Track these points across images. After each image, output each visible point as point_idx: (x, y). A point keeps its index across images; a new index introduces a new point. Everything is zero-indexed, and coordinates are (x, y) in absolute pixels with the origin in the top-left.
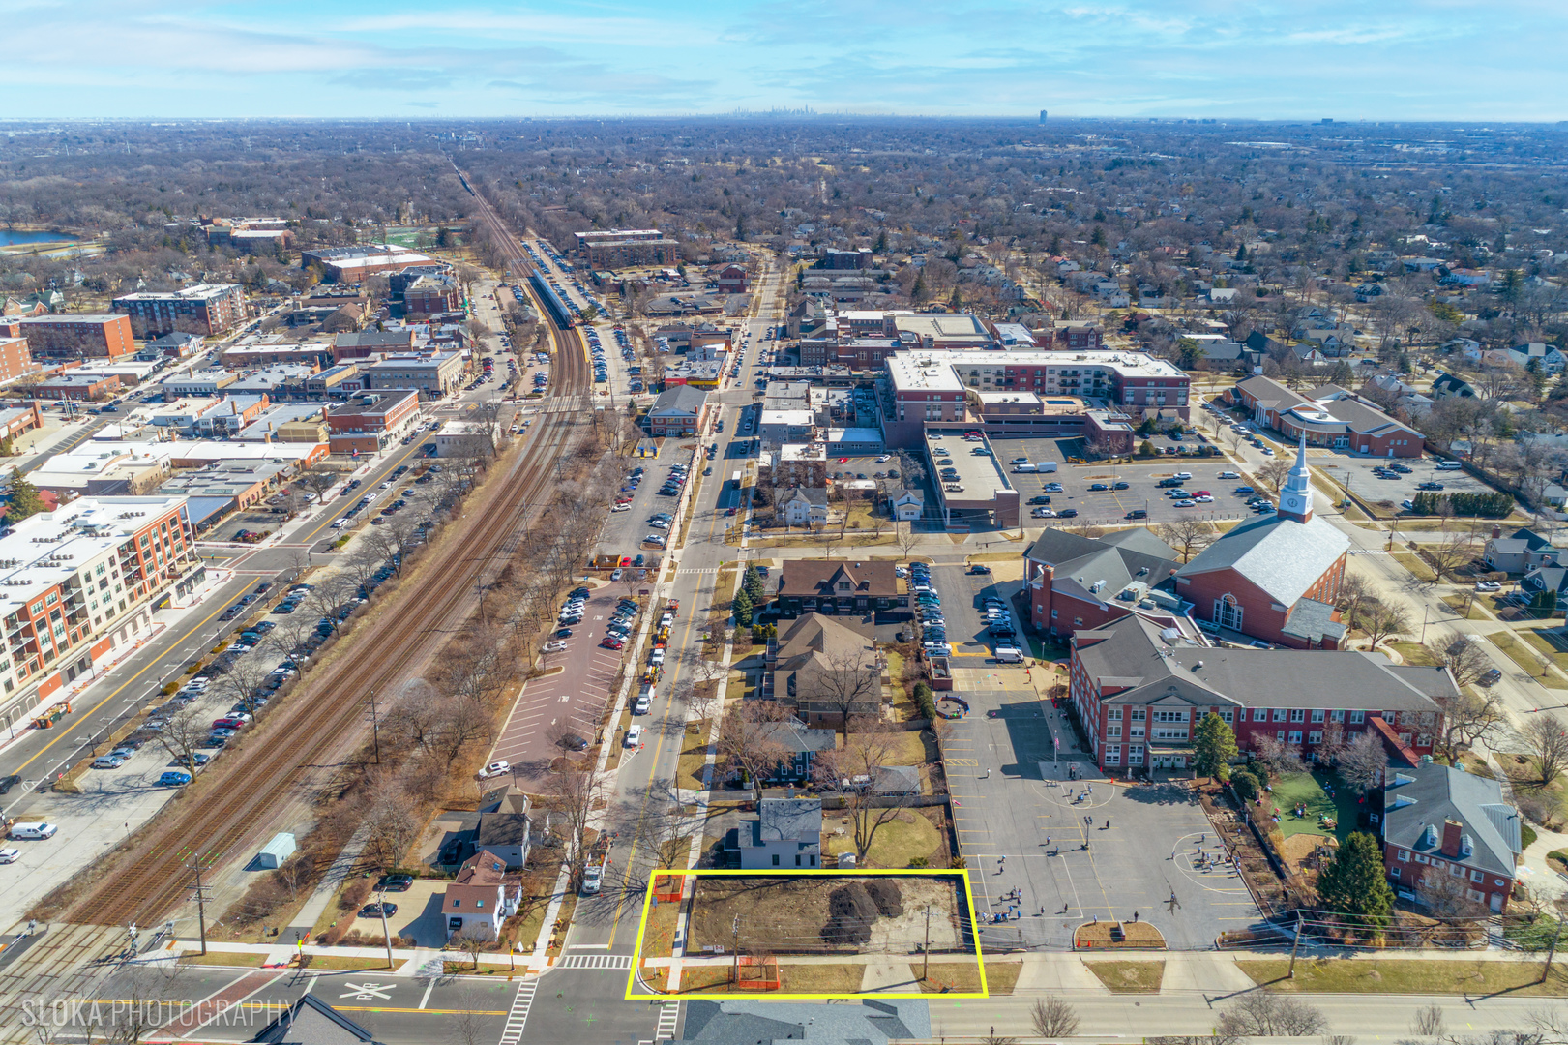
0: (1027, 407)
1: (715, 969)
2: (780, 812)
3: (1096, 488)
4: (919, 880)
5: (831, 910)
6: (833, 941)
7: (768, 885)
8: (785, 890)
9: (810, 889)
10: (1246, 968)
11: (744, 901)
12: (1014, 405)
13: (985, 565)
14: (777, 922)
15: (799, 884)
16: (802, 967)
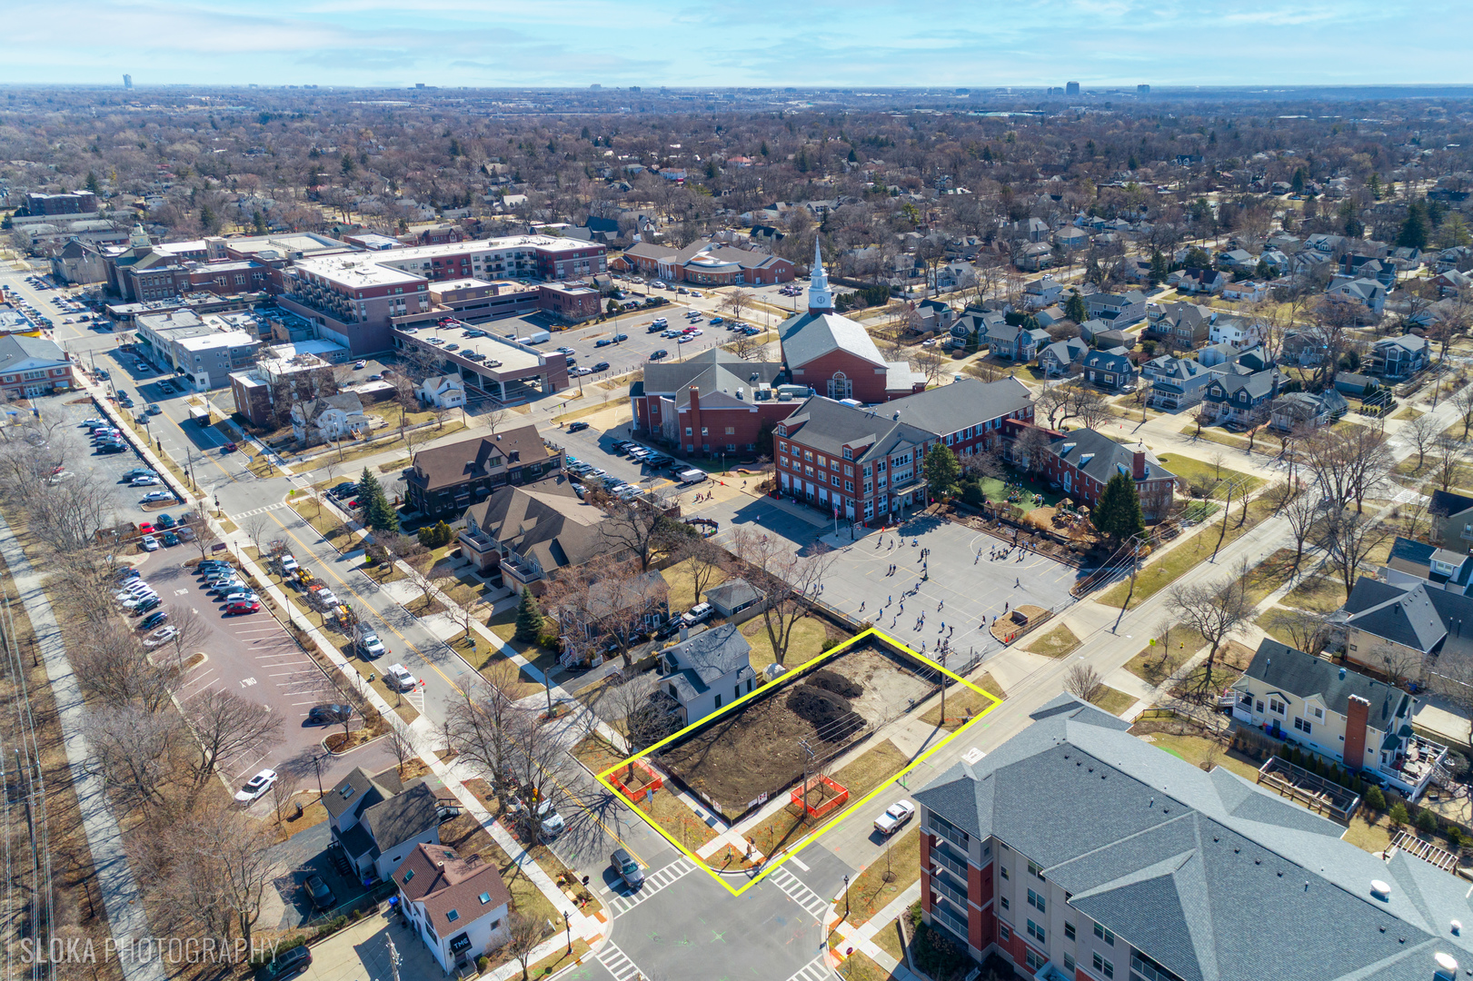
0: (480, 291)
1: (775, 817)
2: (704, 649)
3: (600, 345)
4: (843, 659)
5: (803, 717)
6: (840, 738)
7: (725, 729)
8: (745, 725)
9: (765, 712)
10: (1106, 601)
11: (718, 754)
12: (468, 291)
13: (581, 420)
14: (774, 752)
15: (751, 714)
16: (844, 771)
